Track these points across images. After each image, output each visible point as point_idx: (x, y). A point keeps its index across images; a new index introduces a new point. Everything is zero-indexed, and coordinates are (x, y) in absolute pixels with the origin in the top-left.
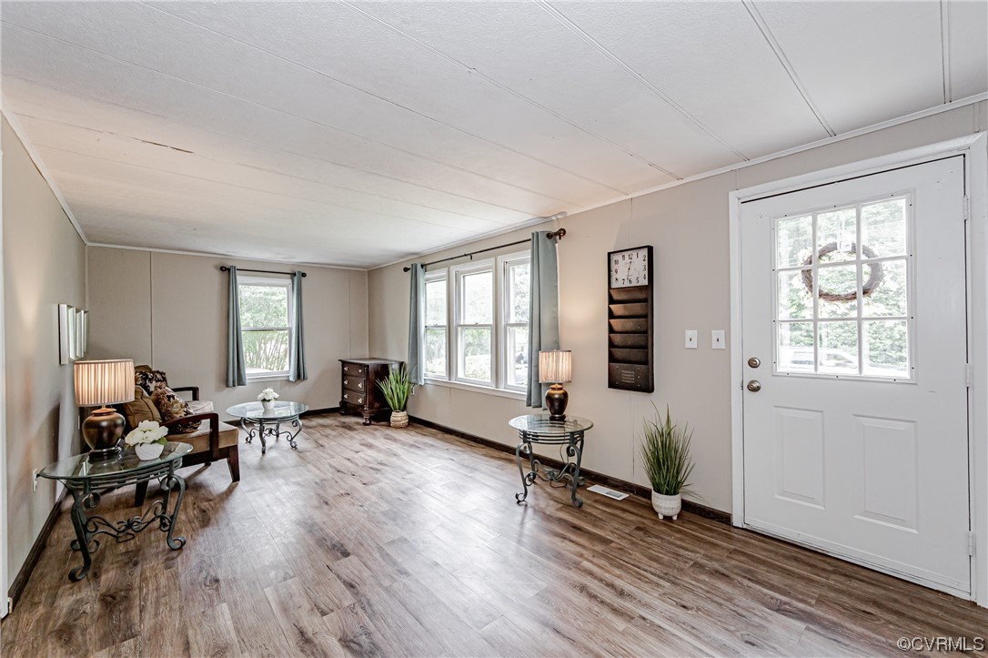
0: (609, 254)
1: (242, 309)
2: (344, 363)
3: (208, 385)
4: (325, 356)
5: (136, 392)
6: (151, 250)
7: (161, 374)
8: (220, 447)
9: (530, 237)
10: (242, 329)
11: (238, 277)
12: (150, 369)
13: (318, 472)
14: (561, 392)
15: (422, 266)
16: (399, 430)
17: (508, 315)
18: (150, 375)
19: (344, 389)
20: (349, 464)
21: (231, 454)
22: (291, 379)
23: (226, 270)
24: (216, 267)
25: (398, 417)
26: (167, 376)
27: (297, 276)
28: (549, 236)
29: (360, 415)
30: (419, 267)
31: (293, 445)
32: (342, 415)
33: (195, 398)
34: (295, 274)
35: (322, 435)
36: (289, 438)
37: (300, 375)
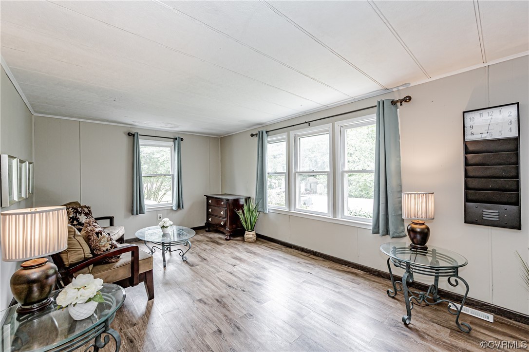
0: (464, 113)
1: (142, 161)
2: (208, 198)
3: (119, 214)
4: (195, 193)
5: (69, 232)
6: (81, 120)
7: (88, 208)
8: (140, 273)
9: (376, 104)
10: (143, 175)
11: (140, 140)
12: (80, 205)
13: (213, 287)
14: (423, 227)
15: (266, 132)
16: (252, 244)
17: (344, 165)
18: (80, 210)
19: (209, 215)
20: (230, 276)
21: (147, 278)
22: (174, 208)
23: (132, 136)
24: (125, 133)
25: (250, 235)
26: (92, 209)
27: (177, 140)
28: (394, 103)
29: (223, 233)
30: (264, 133)
31: (185, 259)
32: (207, 231)
33: (111, 224)
34: (176, 139)
35: (201, 249)
36: (181, 254)
37: (179, 206)
